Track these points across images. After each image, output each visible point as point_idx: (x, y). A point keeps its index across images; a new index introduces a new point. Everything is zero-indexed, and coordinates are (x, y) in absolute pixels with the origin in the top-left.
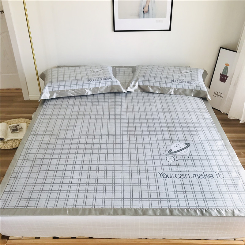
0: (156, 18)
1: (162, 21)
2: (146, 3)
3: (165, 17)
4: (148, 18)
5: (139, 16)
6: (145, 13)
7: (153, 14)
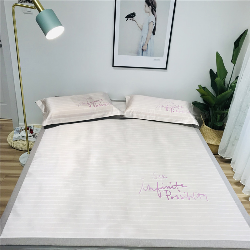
0: (153, 56)
1: (159, 60)
2: (145, 42)
3: (162, 56)
4: (146, 56)
5: (138, 54)
6: (143, 51)
7: (151, 53)
